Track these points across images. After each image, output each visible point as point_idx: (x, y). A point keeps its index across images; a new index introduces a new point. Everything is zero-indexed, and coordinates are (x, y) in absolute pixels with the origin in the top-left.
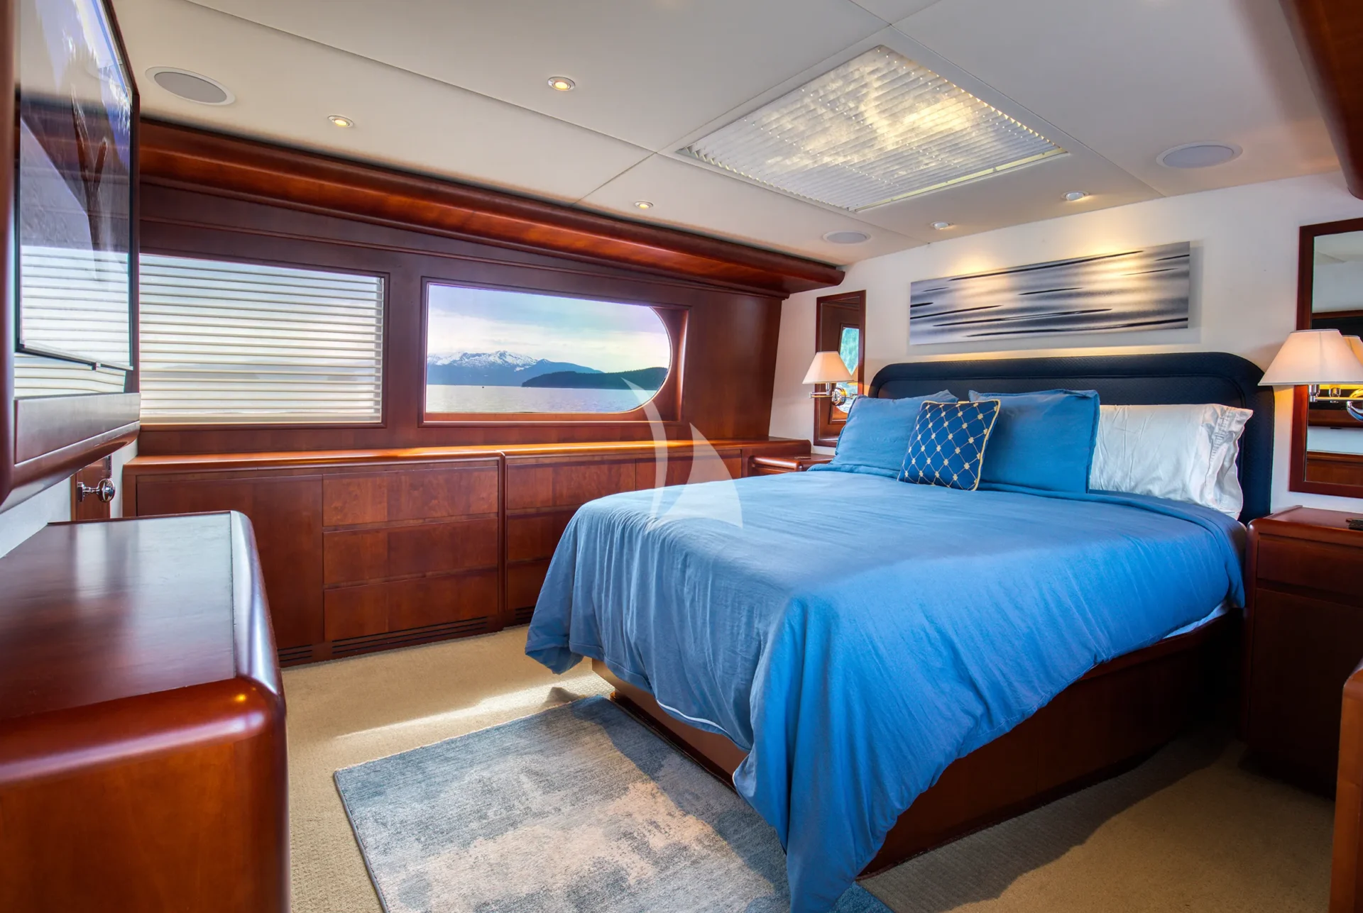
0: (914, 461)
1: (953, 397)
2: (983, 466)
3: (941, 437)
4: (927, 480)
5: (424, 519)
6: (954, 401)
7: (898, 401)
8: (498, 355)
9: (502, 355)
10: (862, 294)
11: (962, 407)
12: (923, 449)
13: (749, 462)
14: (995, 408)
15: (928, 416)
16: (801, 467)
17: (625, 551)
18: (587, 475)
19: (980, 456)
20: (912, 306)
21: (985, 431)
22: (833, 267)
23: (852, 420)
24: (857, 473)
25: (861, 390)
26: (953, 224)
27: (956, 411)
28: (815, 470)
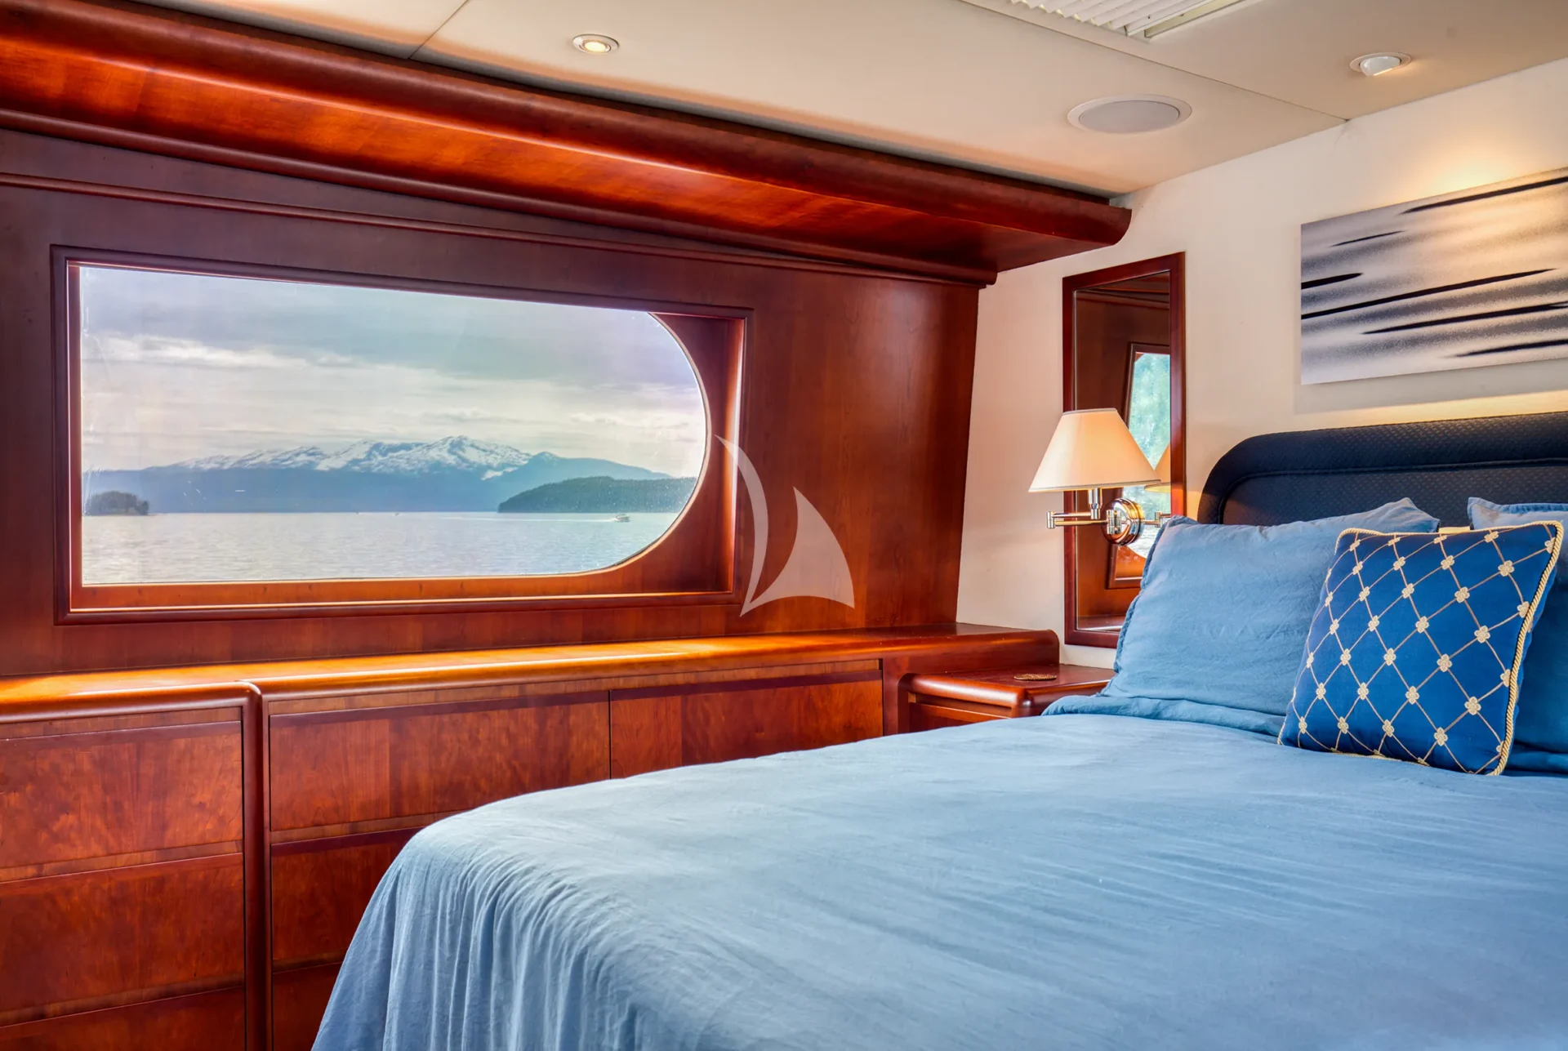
0: (1321, 692)
1: (1424, 516)
2: (1519, 703)
3: (1398, 624)
4: (1361, 743)
5: (40, 865)
6: (1426, 526)
7: (1273, 531)
8: (447, 445)
9: (457, 445)
10: (1175, 263)
11: (1453, 543)
12: (1346, 657)
13: (900, 689)
14: (1549, 545)
15: (1356, 570)
16: (1028, 703)
17: (495, 976)
18: (482, 735)
19: (1511, 678)
20: (1305, 285)
21: (1522, 609)
22: (1101, 199)
23: (1156, 582)
24: (1168, 719)
25: (1180, 506)
26: (1412, 59)
27: (1435, 554)
28: (1063, 712)
